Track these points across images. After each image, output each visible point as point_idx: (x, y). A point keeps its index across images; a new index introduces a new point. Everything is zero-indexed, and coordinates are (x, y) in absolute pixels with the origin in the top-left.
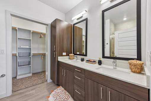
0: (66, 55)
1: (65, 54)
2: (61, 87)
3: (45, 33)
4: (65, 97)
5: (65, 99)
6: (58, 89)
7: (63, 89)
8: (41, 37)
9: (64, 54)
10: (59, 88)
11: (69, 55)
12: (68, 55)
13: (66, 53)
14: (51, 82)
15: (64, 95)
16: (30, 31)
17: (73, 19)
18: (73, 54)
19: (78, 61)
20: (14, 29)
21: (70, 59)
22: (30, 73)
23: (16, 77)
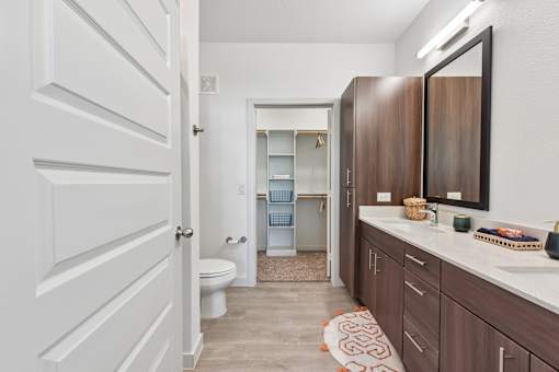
0: (393, 203)
1: (389, 200)
2: (368, 311)
3: (326, 129)
4: (375, 347)
5: (374, 353)
6: (357, 313)
7: (374, 321)
8: (318, 145)
9: (384, 196)
10: (362, 313)
11: (406, 201)
12: (397, 201)
13: (389, 194)
14: (340, 287)
15: (374, 341)
16: (293, 132)
17: (421, 55)
18: (424, 197)
19: (441, 227)
20: (261, 135)
21: (407, 217)
22: (292, 248)
23: (265, 252)
